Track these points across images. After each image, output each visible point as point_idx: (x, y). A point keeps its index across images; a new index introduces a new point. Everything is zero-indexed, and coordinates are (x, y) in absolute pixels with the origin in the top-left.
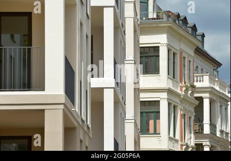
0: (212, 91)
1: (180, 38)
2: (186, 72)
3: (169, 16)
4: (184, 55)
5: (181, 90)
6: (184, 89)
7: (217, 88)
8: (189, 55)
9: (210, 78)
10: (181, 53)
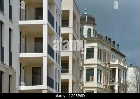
0: (119, 66)
1: (104, 44)
2: (106, 58)
3: (99, 36)
4: (105, 51)
5: (104, 65)
6: (105, 64)
7: (122, 65)
8: (108, 51)
9: (118, 61)
10: (104, 50)
